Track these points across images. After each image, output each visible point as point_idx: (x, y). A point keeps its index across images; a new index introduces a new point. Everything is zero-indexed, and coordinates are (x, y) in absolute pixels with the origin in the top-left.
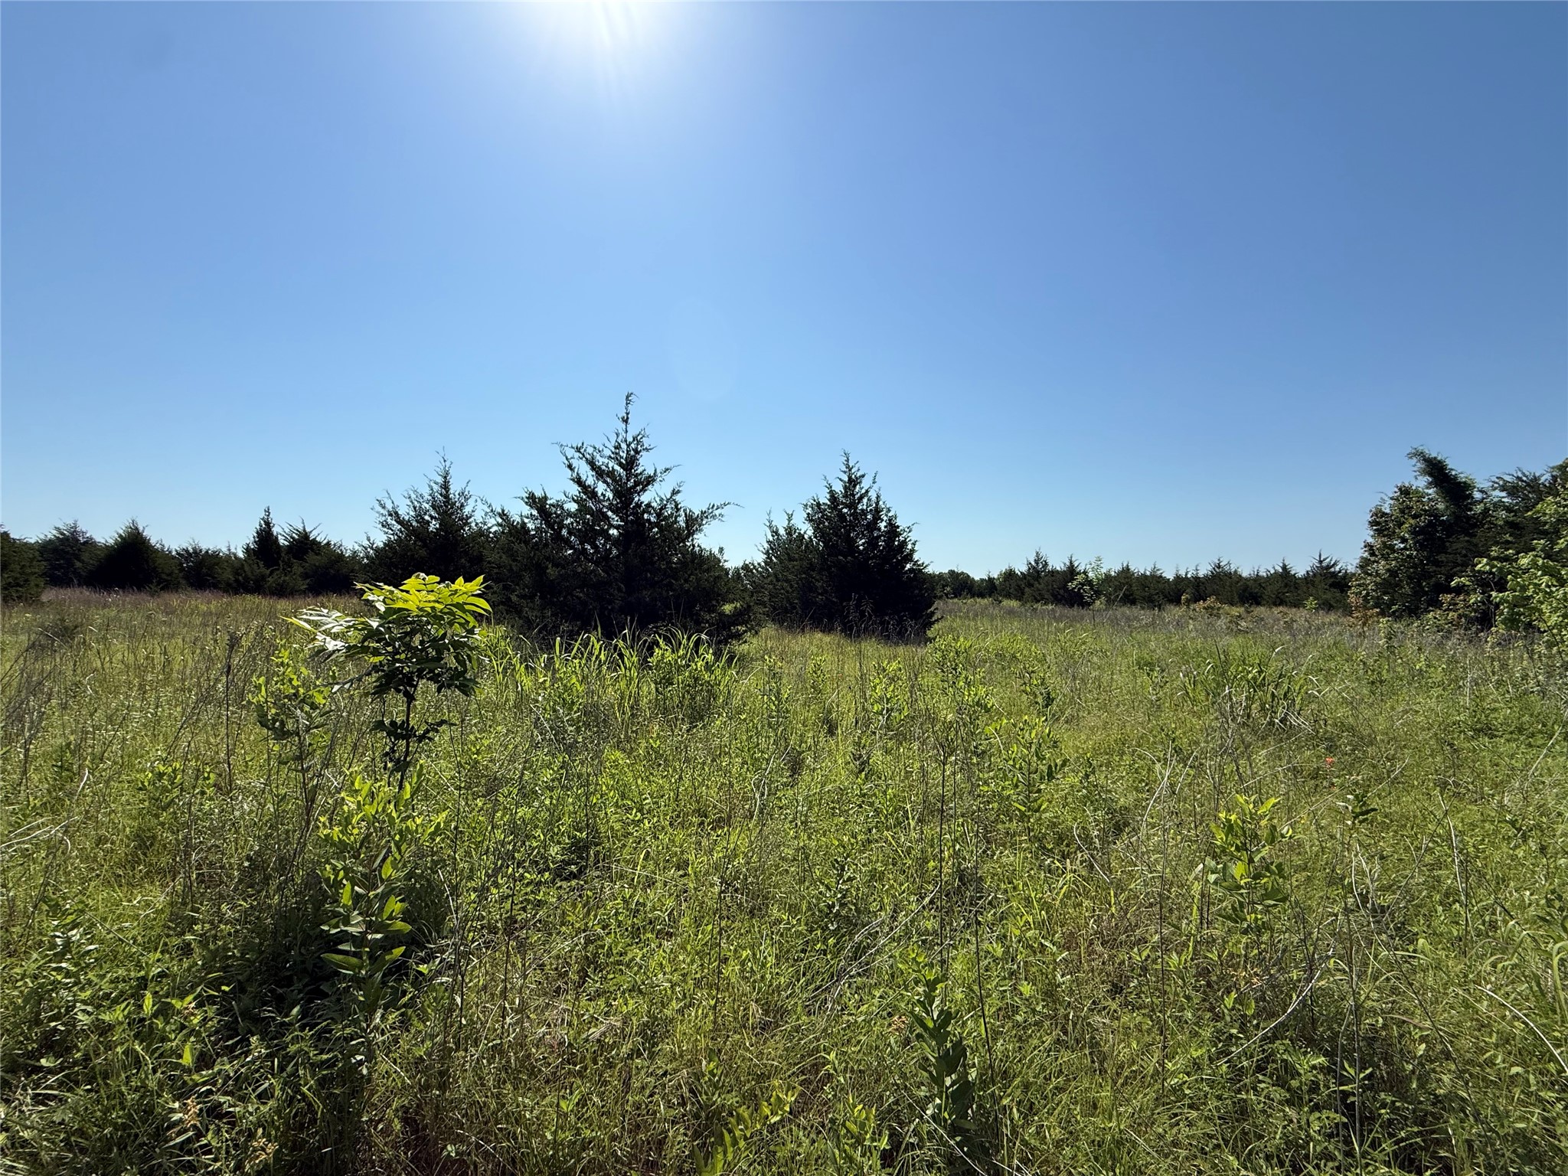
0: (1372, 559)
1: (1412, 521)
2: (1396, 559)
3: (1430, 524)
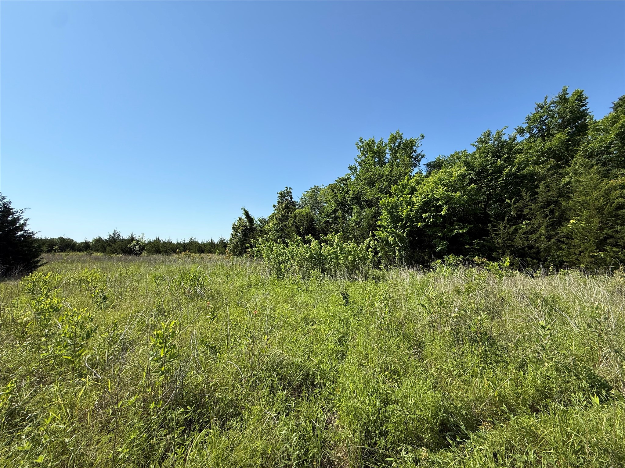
0: (233, 238)
1: (242, 228)
2: (238, 239)
3: (245, 229)
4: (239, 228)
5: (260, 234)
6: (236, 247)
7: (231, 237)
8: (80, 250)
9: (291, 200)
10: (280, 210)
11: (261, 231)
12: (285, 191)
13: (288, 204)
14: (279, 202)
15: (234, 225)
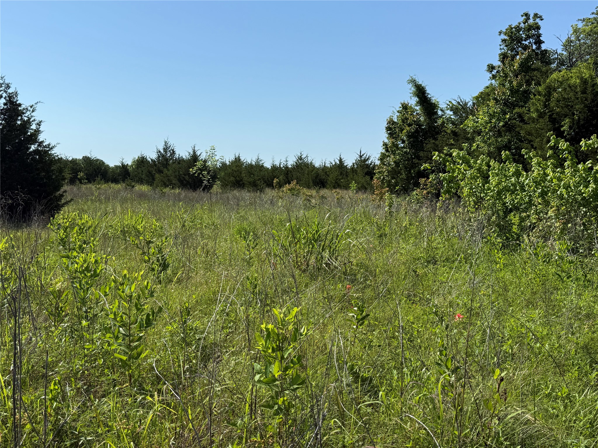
0: (387, 154)
1: (408, 128)
2: (399, 154)
3: (417, 131)
4: (402, 130)
5: (452, 141)
6: (394, 173)
7: (384, 151)
8: (115, 181)
9: (539, 48)
10: (506, 76)
11: (454, 133)
12: (522, 25)
13: (529, 58)
14: (504, 57)
15: (391, 122)
